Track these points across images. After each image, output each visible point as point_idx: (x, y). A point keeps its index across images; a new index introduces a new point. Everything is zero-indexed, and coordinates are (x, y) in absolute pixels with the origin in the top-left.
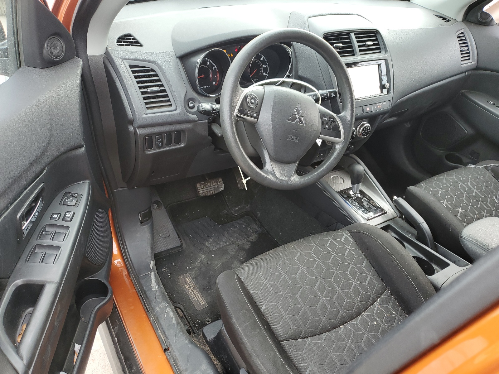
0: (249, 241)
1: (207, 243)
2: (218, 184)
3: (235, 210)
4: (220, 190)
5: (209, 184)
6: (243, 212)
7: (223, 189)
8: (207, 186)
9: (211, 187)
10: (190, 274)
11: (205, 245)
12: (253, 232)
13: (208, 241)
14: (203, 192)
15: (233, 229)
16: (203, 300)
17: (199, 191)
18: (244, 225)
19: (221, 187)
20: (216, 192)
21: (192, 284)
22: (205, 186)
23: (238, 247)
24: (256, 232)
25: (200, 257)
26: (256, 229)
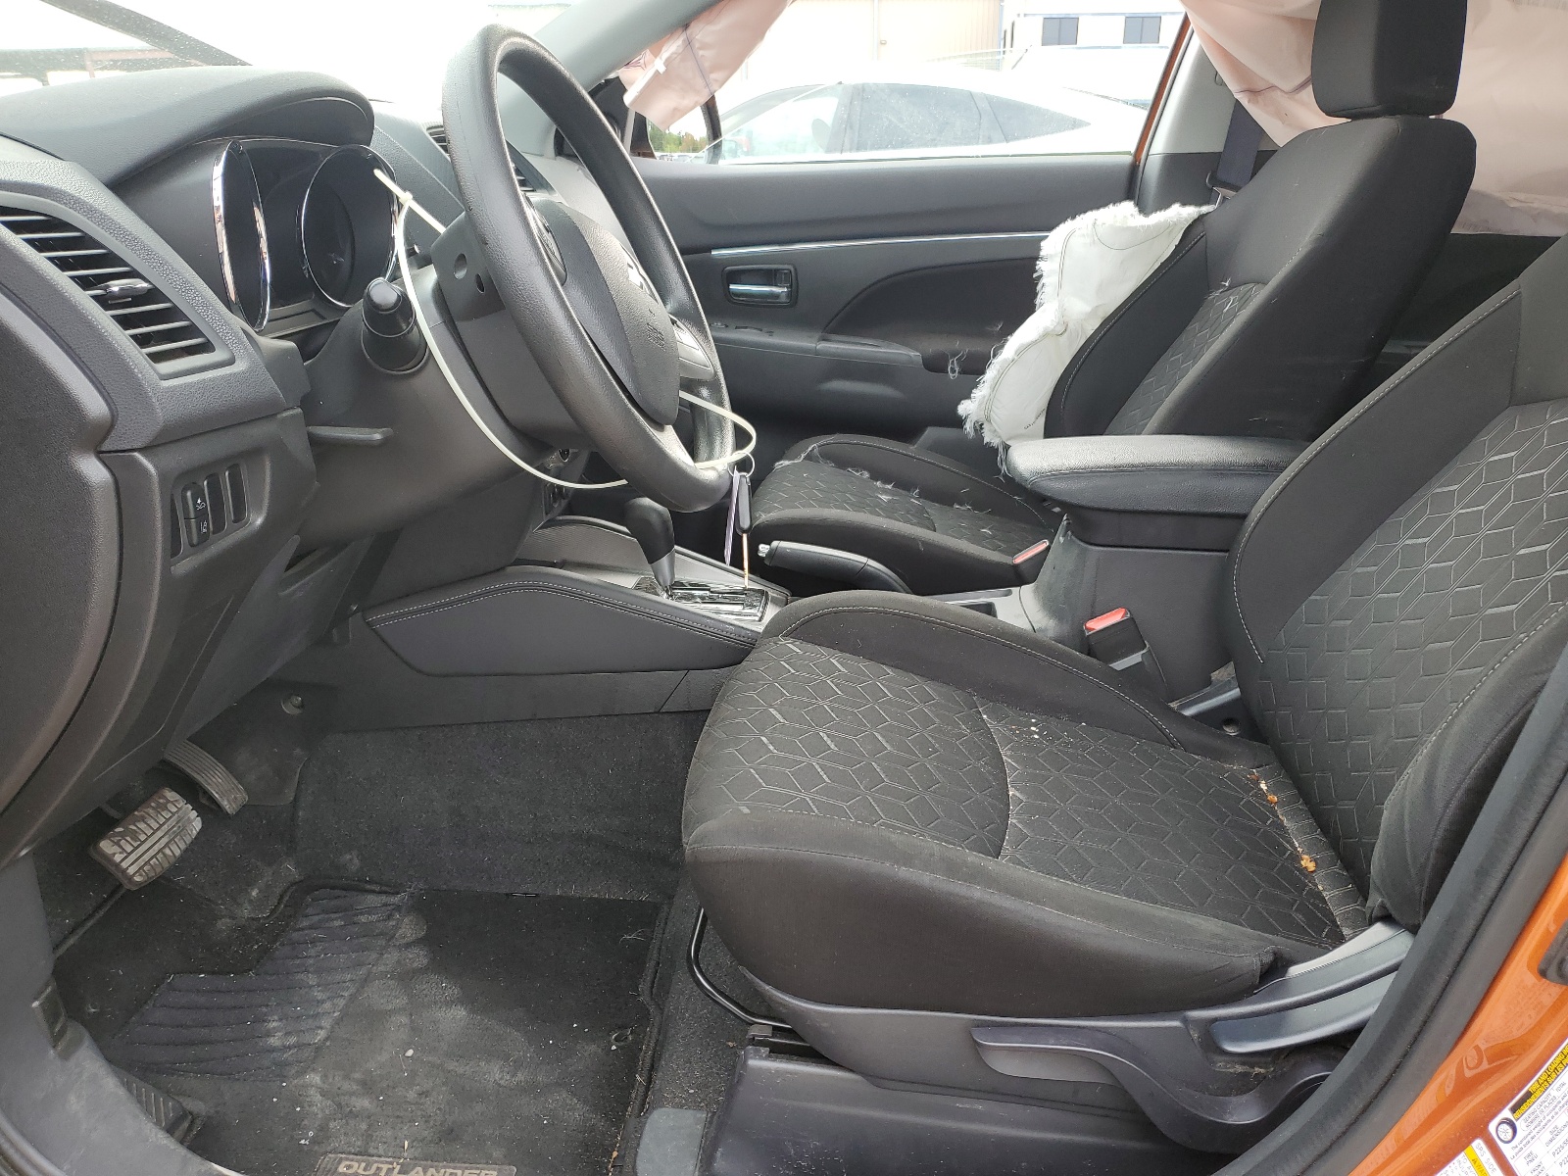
0: (408, 946)
1: (274, 1041)
2: (173, 814)
3: (252, 903)
4: (192, 831)
5: (142, 826)
6: (282, 897)
7: (200, 826)
8: (143, 837)
9: (159, 834)
10: (334, 1151)
11: (273, 1050)
12: (391, 915)
13: (269, 1034)
14: (141, 862)
15: (312, 952)
16: (477, 1169)
17: (124, 865)
18: (336, 919)
19: (190, 821)
20: (183, 846)
21: (380, 1165)
22: (136, 839)
23: (391, 978)
24: (398, 908)
25: (306, 1086)
26: (385, 905)
